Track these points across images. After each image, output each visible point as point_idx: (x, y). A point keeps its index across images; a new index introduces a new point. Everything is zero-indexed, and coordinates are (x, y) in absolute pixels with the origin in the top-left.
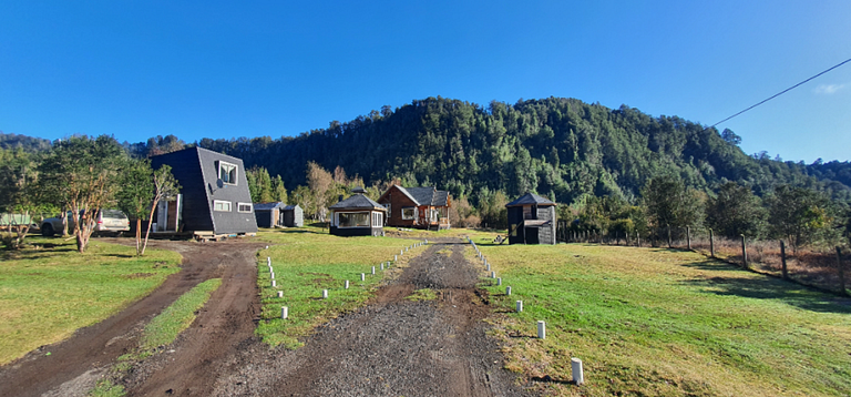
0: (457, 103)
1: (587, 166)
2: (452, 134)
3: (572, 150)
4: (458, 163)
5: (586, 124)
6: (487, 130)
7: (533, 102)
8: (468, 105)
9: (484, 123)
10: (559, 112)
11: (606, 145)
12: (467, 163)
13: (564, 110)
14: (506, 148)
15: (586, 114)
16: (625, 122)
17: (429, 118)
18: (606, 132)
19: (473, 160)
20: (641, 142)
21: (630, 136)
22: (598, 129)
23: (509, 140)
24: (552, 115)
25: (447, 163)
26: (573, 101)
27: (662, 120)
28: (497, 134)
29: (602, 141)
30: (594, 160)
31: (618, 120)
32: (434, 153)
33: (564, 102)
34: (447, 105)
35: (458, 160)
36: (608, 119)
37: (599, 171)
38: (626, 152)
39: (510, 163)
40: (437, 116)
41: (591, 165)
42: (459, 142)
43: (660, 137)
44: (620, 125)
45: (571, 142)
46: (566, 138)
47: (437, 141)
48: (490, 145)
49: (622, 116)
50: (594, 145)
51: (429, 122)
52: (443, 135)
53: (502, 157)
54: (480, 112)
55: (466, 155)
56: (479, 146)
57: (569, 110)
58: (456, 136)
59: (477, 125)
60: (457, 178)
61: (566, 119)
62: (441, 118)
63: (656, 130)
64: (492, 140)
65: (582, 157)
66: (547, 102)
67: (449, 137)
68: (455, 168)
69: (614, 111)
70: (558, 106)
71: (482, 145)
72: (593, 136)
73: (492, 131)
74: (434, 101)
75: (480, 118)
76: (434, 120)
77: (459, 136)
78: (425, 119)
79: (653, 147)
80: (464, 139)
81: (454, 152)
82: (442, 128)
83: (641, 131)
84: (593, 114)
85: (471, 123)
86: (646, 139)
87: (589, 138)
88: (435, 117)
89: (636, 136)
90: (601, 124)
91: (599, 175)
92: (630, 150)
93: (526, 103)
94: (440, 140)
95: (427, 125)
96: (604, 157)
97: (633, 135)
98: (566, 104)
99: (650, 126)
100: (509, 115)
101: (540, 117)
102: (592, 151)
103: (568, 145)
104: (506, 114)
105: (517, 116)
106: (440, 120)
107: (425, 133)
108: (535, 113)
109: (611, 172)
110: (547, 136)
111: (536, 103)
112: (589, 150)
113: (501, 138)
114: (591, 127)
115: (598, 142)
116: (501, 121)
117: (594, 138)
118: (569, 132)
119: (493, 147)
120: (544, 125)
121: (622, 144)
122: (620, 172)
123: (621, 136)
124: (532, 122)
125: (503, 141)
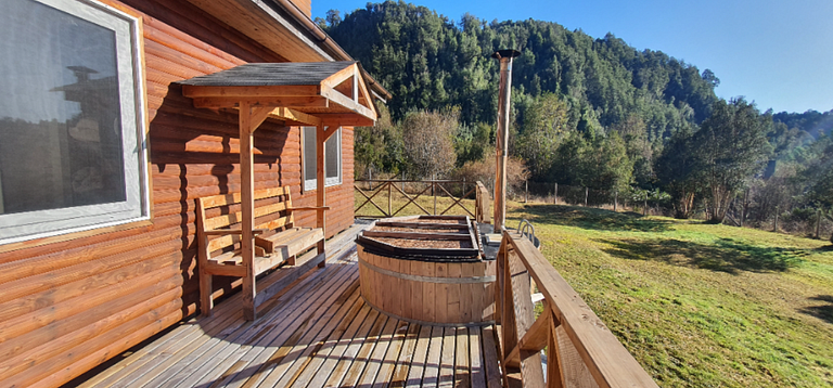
0: (423, 11)
1: (570, 100)
2: (415, 50)
3: (554, 80)
4: (422, 88)
5: (571, 51)
6: (459, 48)
7: (509, 23)
8: (436, 16)
9: (455, 39)
10: (540, 35)
11: (591, 80)
12: (433, 88)
13: (546, 35)
14: (480, 72)
15: (569, 39)
16: (610, 54)
17: (388, 27)
18: (592, 63)
19: (440, 84)
20: (625, 77)
21: (614, 70)
22: (583, 58)
23: (484, 63)
24: (533, 39)
25: (408, 87)
26: (555, 26)
27: (647, 54)
28: (471, 53)
29: (586, 72)
30: (577, 94)
31: (603, 50)
32: (393, 73)
33: (545, 26)
34: (411, 13)
35: (422, 84)
36: (593, 49)
37: (583, 107)
38: (610, 87)
39: (485, 92)
40: (397, 24)
41: (575, 99)
42: (424, 61)
43: (644, 73)
44: (604, 56)
45: (554, 71)
46: (549, 65)
47: (396, 59)
48: (462, 67)
49: (608, 45)
50: (578, 76)
51: (388, 34)
52: (404, 50)
53: (475, 83)
54: (450, 27)
55: (433, 78)
56: (449, 68)
57: (552, 33)
58: (420, 53)
59: (447, 41)
60: (420, 107)
61: (549, 44)
62: (403, 29)
63: (642, 66)
64: (464, 60)
65: (564, 90)
66: (526, 24)
67: (412, 54)
68: (417, 94)
69: (598, 40)
70: (539, 30)
71: (452, 67)
72: (578, 65)
73: (465, 48)
74: (394, 6)
75: (450, 33)
76: (392, 29)
77: (424, 53)
78: (383, 28)
79: (637, 83)
80: (430, 57)
81: (418, 72)
82: (403, 42)
83: (625, 64)
84: (577, 41)
85: (439, 39)
86: (630, 74)
87: (575, 67)
88: (395, 27)
89: (621, 70)
90: (586, 53)
91: (583, 112)
92: (615, 87)
93: (501, 24)
94: (400, 57)
95: (384, 35)
96: (586, 92)
97: (618, 69)
98: (548, 28)
99: (635, 60)
100: (483, 34)
101: (520, 39)
102: (575, 84)
103: (550, 74)
104: (480, 32)
105: (493, 36)
106: (401, 31)
107: (381, 47)
108: (513, 35)
109: (595, 109)
110: (528, 61)
111: (513, 25)
112: (573, 81)
113: (475, 59)
114: (576, 55)
115: (583, 74)
116: (475, 39)
117: (578, 68)
118: (553, 59)
119: (465, 70)
120: (523, 49)
121: (607, 77)
122: (604, 109)
123: (606, 69)
124: (510, 45)
125: (478, 63)
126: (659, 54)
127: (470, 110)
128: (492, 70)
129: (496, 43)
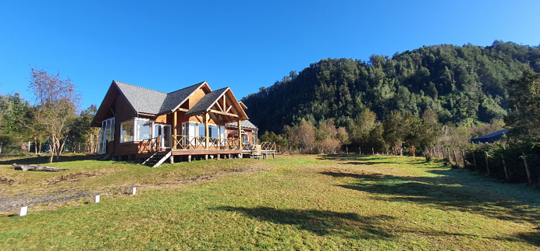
0: (343, 60)
1: (466, 94)
2: (341, 83)
3: (449, 83)
4: (347, 104)
5: (460, 61)
6: (369, 76)
7: (407, 52)
8: (352, 61)
9: (366, 72)
10: (432, 55)
11: (483, 74)
12: (354, 103)
13: (437, 53)
14: (387, 88)
15: (459, 53)
16: (501, 55)
17: (322, 74)
18: (483, 65)
19: (359, 99)
21: (508, 65)
22: (473, 63)
23: (389, 82)
24: (426, 59)
25: (338, 104)
26: (445, 46)
28: (377, 78)
29: (479, 72)
30: (473, 89)
31: (493, 53)
32: (328, 99)
33: (436, 48)
34: (336, 63)
35: (346, 101)
36: (483, 54)
37: (480, 98)
39: (390, 99)
40: (328, 71)
42: (347, 89)
44: (496, 58)
45: (448, 77)
46: (442, 74)
47: (329, 90)
48: (373, 87)
50: (471, 76)
51: (323, 78)
52: (333, 84)
53: (383, 95)
54: (363, 65)
55: (353, 97)
56: (364, 89)
57: (442, 52)
59: (361, 74)
60: (346, 115)
61: (440, 60)
64: (374, 83)
65: (460, 88)
66: (420, 50)
67: (338, 85)
68: (345, 108)
69: (487, 47)
70: (431, 52)
71: (365, 89)
72: (469, 69)
73: (373, 76)
74: (325, 61)
75: (363, 69)
76: (325, 75)
77: (346, 84)
78: (319, 75)
80: (350, 85)
81: (343, 95)
82: (332, 80)
83: (519, 59)
84: (466, 53)
85: (355, 74)
86: (527, 64)
88: (327, 73)
89: (515, 64)
90: (475, 59)
91: (481, 101)
93: (402, 54)
94: (330, 89)
95: (321, 79)
96: (482, 86)
97: (512, 65)
98: (438, 49)
99: (530, 54)
100: (387, 64)
101: (415, 61)
102: (469, 82)
103: (444, 80)
104: (384, 63)
105: (394, 64)
106: (331, 74)
107: (320, 85)
108: (410, 59)
109: (494, 98)
110: (424, 74)
111: (411, 53)
112: (466, 81)
113: (381, 81)
114: (466, 62)
115: (476, 74)
116: (380, 68)
117: (470, 71)
118: (445, 69)
119: (375, 88)
120: (419, 67)
121: (502, 72)
122: (503, 96)
123: (499, 66)
124: (408, 66)
125: (384, 83)
127: (382, 113)
128: (396, 85)
129: (397, 67)
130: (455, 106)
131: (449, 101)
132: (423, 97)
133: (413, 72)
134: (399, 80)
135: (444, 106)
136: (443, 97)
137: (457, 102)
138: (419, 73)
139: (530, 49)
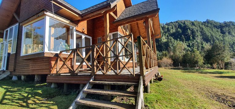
1: (196, 41)
3: (189, 36)
5: (194, 27)
7: (171, 22)
10: (182, 24)
11: (203, 33)
13: (184, 23)
14: (164, 37)
15: (193, 24)
16: (209, 25)
18: (203, 29)
20: (218, 31)
21: (212, 30)
22: (199, 28)
23: (165, 35)
24: (180, 26)
26: (187, 21)
27: (225, 23)
29: (201, 32)
30: (199, 39)
31: (206, 24)
36: (202, 25)
37: (202, 43)
38: (212, 35)
39: (166, 42)
41: (198, 41)
43: (226, 29)
44: (207, 26)
45: (189, 34)
46: (186, 32)
49: (207, 23)
50: (198, 34)
53: (163, 40)
57: (186, 23)
61: (185, 26)
63: (224, 27)
65: (194, 38)
66: (177, 22)
69: (204, 22)
70: (181, 23)
72: (197, 31)
79: (223, 32)
83: (216, 27)
84: (196, 24)
86: (219, 30)
87: (196, 31)
90: (199, 27)
91: (202, 44)
92: (214, 35)
93: (169, 23)
96: (202, 38)
97: (214, 29)
98: (184, 22)
99: (220, 25)
100: (164, 27)
101: (175, 26)
102: (197, 36)
103: (187, 34)
104: (163, 26)
105: (167, 27)
108: (173, 26)
109: (207, 43)
110: (179, 32)
111: (173, 23)
112: (196, 36)
114: (196, 28)
115: (200, 33)
116: (161, 29)
117: (198, 31)
118: (188, 30)
120: (177, 29)
121: (210, 32)
122: (211, 42)
123: (209, 30)
124: (172, 28)
125: (163, 35)
126: (231, 22)
127: (162, 48)
128: (168, 36)
129: (168, 29)
130: (192, 46)
131: (189, 44)
132: (179, 41)
133: (174, 31)
134: (169, 34)
135: (188, 46)
136: (187, 42)
137: (193, 44)
138: (177, 32)
139: (220, 23)
